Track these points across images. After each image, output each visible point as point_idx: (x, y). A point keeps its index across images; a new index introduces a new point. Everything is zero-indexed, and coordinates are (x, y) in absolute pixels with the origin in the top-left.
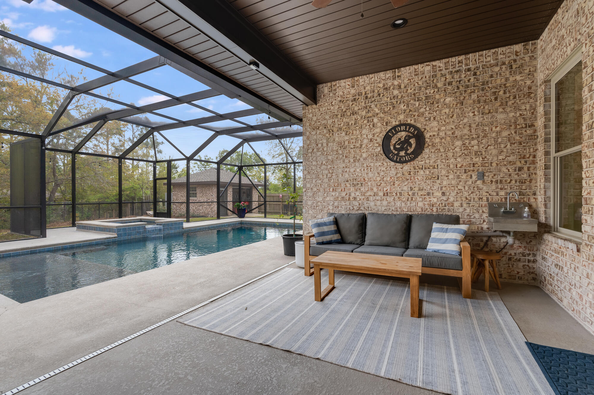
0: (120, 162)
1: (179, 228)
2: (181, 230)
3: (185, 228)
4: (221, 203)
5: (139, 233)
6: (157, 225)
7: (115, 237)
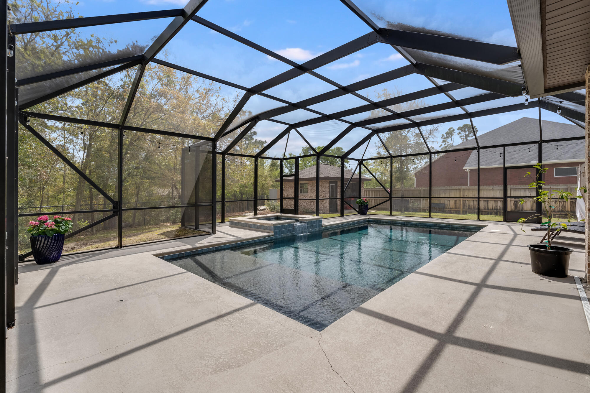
0: (256, 161)
1: (319, 226)
2: (321, 228)
3: (324, 226)
4: (345, 200)
5: (289, 231)
6: (301, 222)
7: (272, 235)
